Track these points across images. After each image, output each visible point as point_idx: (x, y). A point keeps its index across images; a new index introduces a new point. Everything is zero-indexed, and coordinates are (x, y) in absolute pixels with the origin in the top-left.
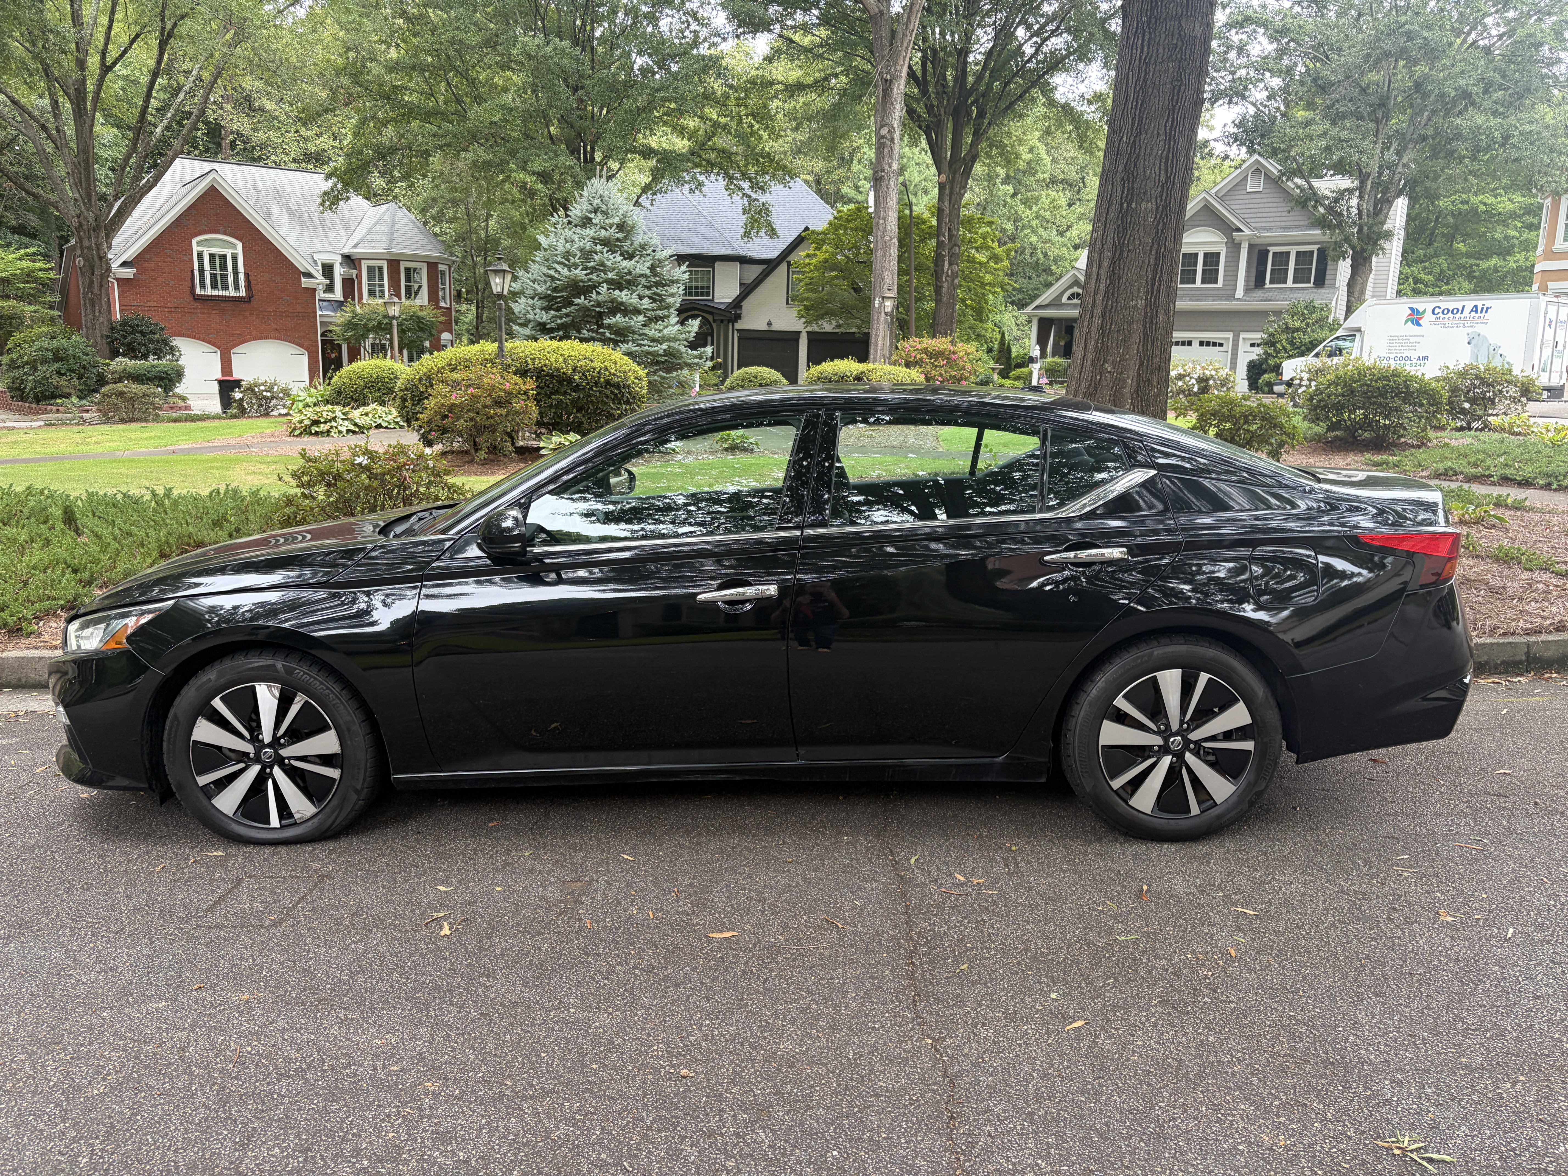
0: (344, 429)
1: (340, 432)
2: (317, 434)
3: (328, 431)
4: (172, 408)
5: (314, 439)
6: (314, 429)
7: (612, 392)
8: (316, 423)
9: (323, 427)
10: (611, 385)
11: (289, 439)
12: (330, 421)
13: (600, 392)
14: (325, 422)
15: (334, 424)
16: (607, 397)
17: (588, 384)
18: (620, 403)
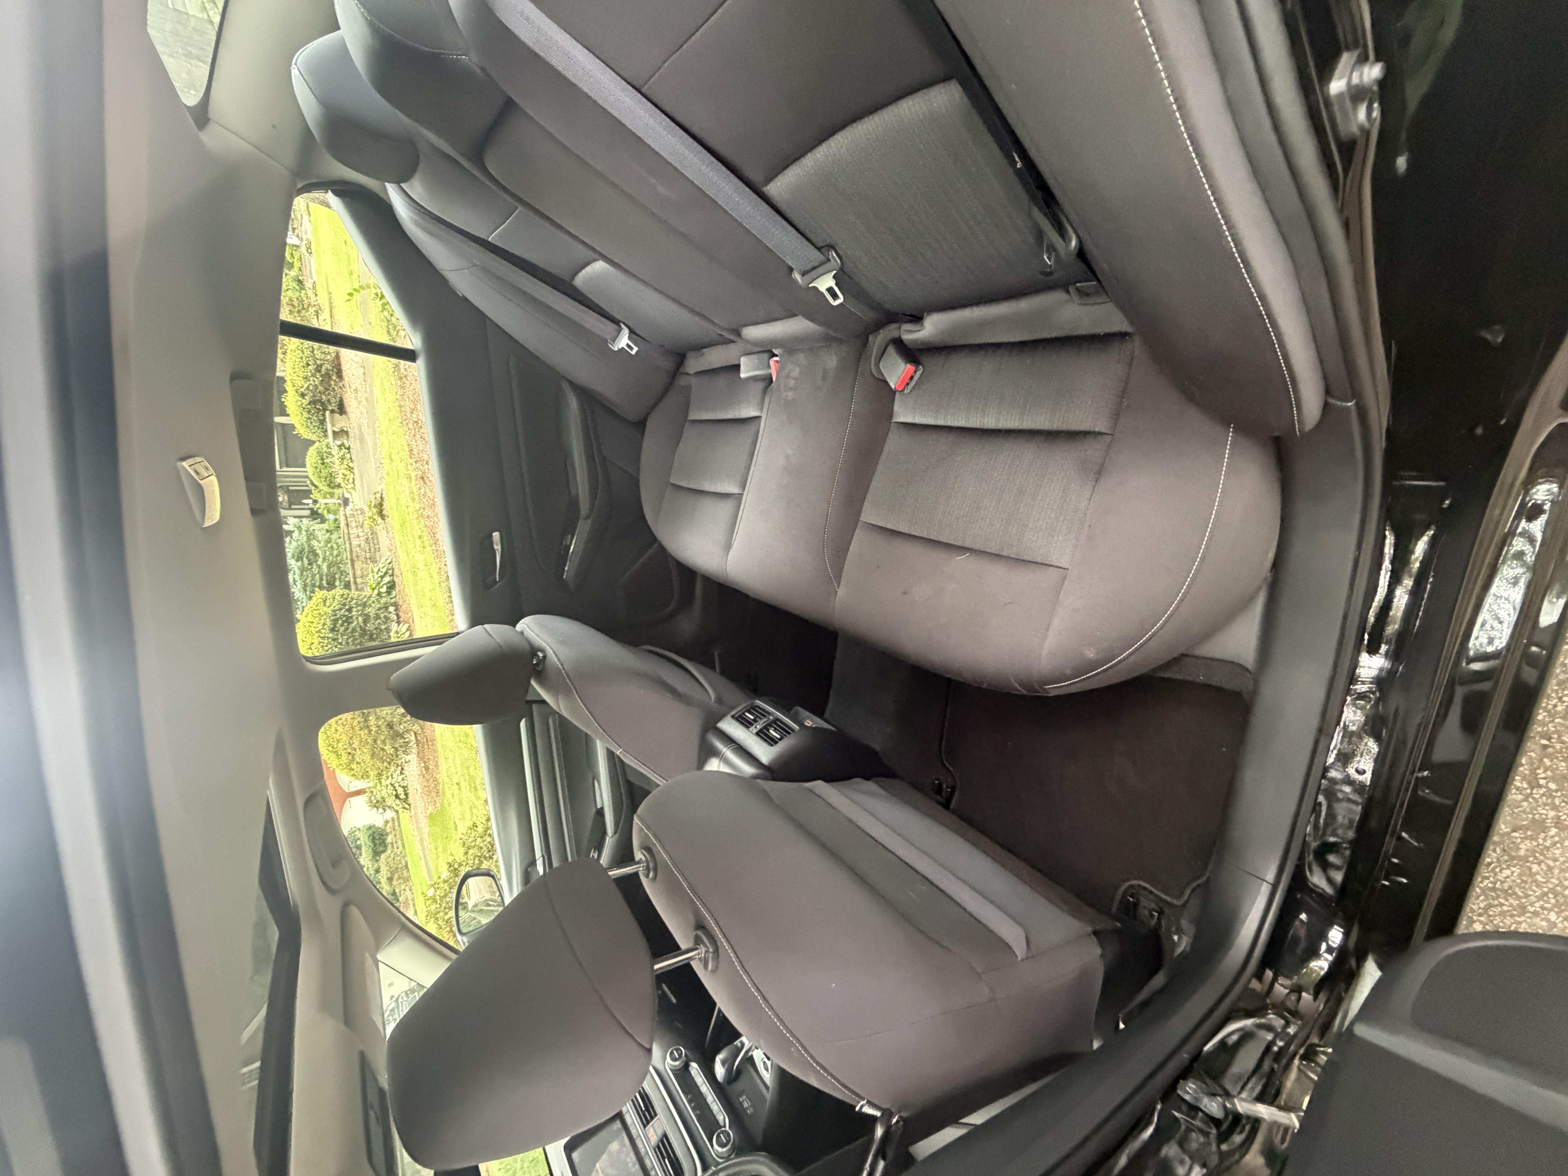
0: (400, 778)
1: (403, 780)
2: (406, 794)
3: (404, 787)
4: (394, 829)
5: (410, 796)
6: (402, 796)
7: (342, 625)
8: (397, 796)
9: (400, 791)
10: (335, 627)
11: (413, 812)
12: (394, 787)
13: (342, 635)
14: (396, 790)
15: (396, 785)
16: (347, 629)
17: (336, 647)
18: (351, 617)
